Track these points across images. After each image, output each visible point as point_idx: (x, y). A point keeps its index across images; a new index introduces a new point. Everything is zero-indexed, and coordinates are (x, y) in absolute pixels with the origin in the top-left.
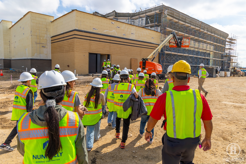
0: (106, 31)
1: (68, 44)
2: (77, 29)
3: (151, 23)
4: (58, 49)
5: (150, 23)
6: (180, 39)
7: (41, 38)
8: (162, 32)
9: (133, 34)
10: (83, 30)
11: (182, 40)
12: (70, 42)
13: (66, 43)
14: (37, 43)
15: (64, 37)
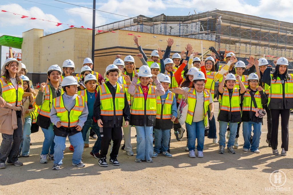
0: (147, 45)
1: (110, 59)
2: (120, 46)
3: (205, 30)
4: (100, 64)
5: (203, 30)
6: (222, 53)
7: (83, 53)
8: (217, 40)
9: (178, 46)
10: (125, 46)
11: (225, 54)
12: (112, 58)
13: (109, 58)
14: (79, 58)
15: (106, 53)
